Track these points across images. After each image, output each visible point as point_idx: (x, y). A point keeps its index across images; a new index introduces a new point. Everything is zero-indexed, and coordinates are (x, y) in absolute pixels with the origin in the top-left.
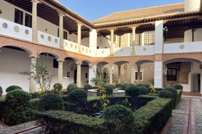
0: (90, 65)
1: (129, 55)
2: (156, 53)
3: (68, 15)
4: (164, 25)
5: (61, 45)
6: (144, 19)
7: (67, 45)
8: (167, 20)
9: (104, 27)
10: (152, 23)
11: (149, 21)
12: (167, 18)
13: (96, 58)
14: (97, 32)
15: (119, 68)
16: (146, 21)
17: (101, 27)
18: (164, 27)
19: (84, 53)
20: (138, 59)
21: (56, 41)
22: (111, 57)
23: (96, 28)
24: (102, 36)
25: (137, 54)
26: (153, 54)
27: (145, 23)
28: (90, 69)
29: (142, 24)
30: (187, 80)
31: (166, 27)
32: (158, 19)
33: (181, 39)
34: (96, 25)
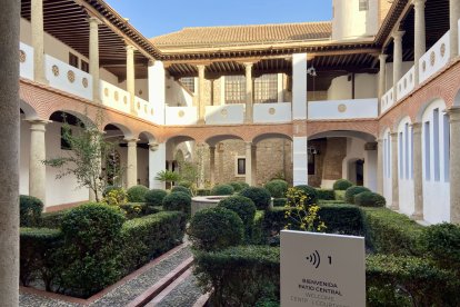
0: (151, 143)
1: (241, 122)
2: (295, 118)
3: (107, 22)
4: (309, 64)
5: (97, 94)
6: (271, 48)
7: (107, 95)
8: (314, 54)
9: (181, 58)
10: (286, 57)
11: (280, 52)
12: (313, 50)
13: (165, 127)
14: (166, 69)
15: (212, 149)
16: (275, 53)
17: (176, 58)
18: (309, 67)
19: (141, 114)
20: (258, 132)
21: (85, 82)
22: (201, 126)
23: (163, 58)
24: (172, 78)
25: (256, 120)
26: (289, 121)
27: (271, 57)
28: (151, 153)
29: (264, 58)
30: (341, 173)
31: (312, 68)
32: (298, 50)
33: (321, 92)
34: (163, 51)
